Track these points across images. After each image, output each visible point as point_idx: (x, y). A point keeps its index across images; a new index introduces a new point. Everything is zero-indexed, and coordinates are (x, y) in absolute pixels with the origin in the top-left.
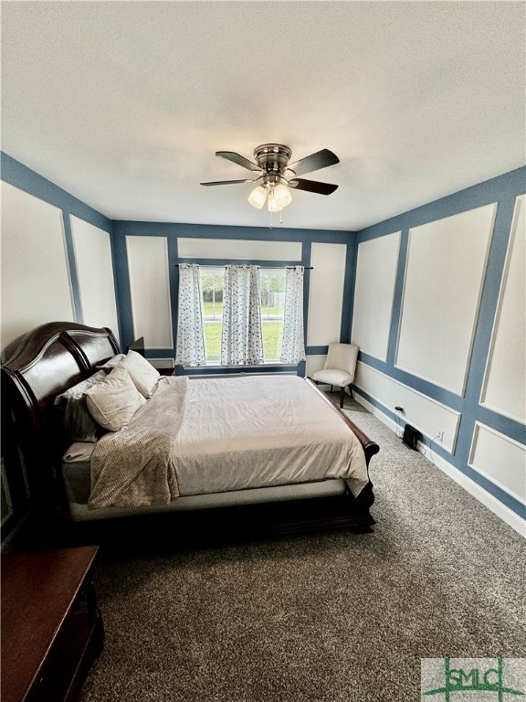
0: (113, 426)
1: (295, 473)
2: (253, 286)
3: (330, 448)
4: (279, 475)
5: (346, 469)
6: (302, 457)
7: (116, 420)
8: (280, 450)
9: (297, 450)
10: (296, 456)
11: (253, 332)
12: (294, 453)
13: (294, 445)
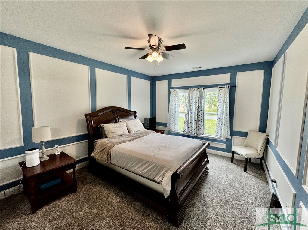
0: (108, 136)
1: (141, 171)
2: (200, 97)
3: (158, 166)
4: (136, 169)
5: (161, 179)
6: (146, 165)
7: (109, 135)
8: (139, 159)
9: (145, 161)
10: (145, 164)
11: (199, 119)
12: (143, 162)
13: (145, 159)
